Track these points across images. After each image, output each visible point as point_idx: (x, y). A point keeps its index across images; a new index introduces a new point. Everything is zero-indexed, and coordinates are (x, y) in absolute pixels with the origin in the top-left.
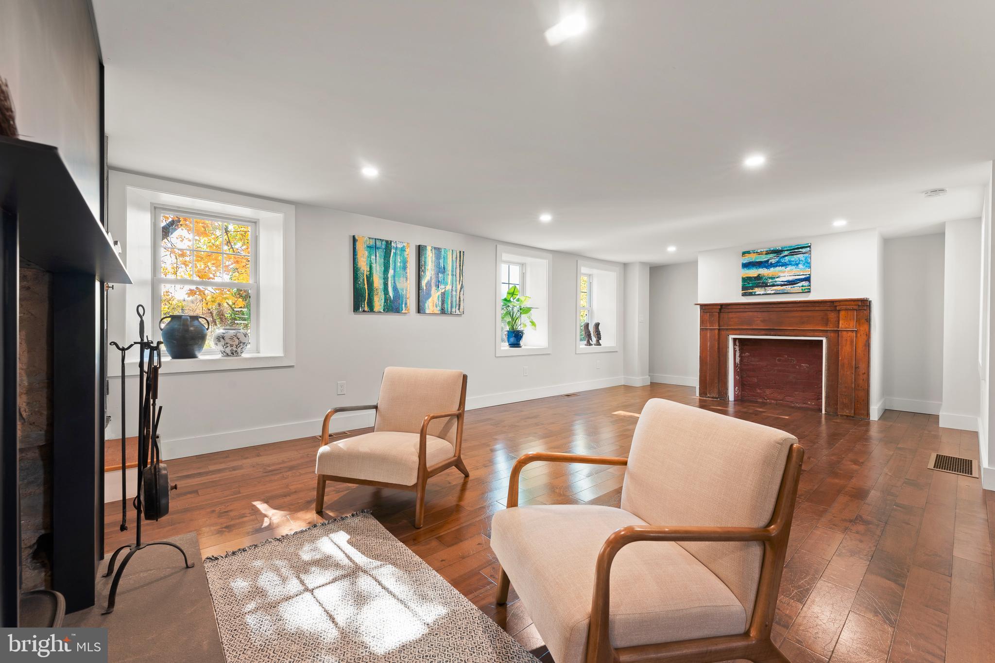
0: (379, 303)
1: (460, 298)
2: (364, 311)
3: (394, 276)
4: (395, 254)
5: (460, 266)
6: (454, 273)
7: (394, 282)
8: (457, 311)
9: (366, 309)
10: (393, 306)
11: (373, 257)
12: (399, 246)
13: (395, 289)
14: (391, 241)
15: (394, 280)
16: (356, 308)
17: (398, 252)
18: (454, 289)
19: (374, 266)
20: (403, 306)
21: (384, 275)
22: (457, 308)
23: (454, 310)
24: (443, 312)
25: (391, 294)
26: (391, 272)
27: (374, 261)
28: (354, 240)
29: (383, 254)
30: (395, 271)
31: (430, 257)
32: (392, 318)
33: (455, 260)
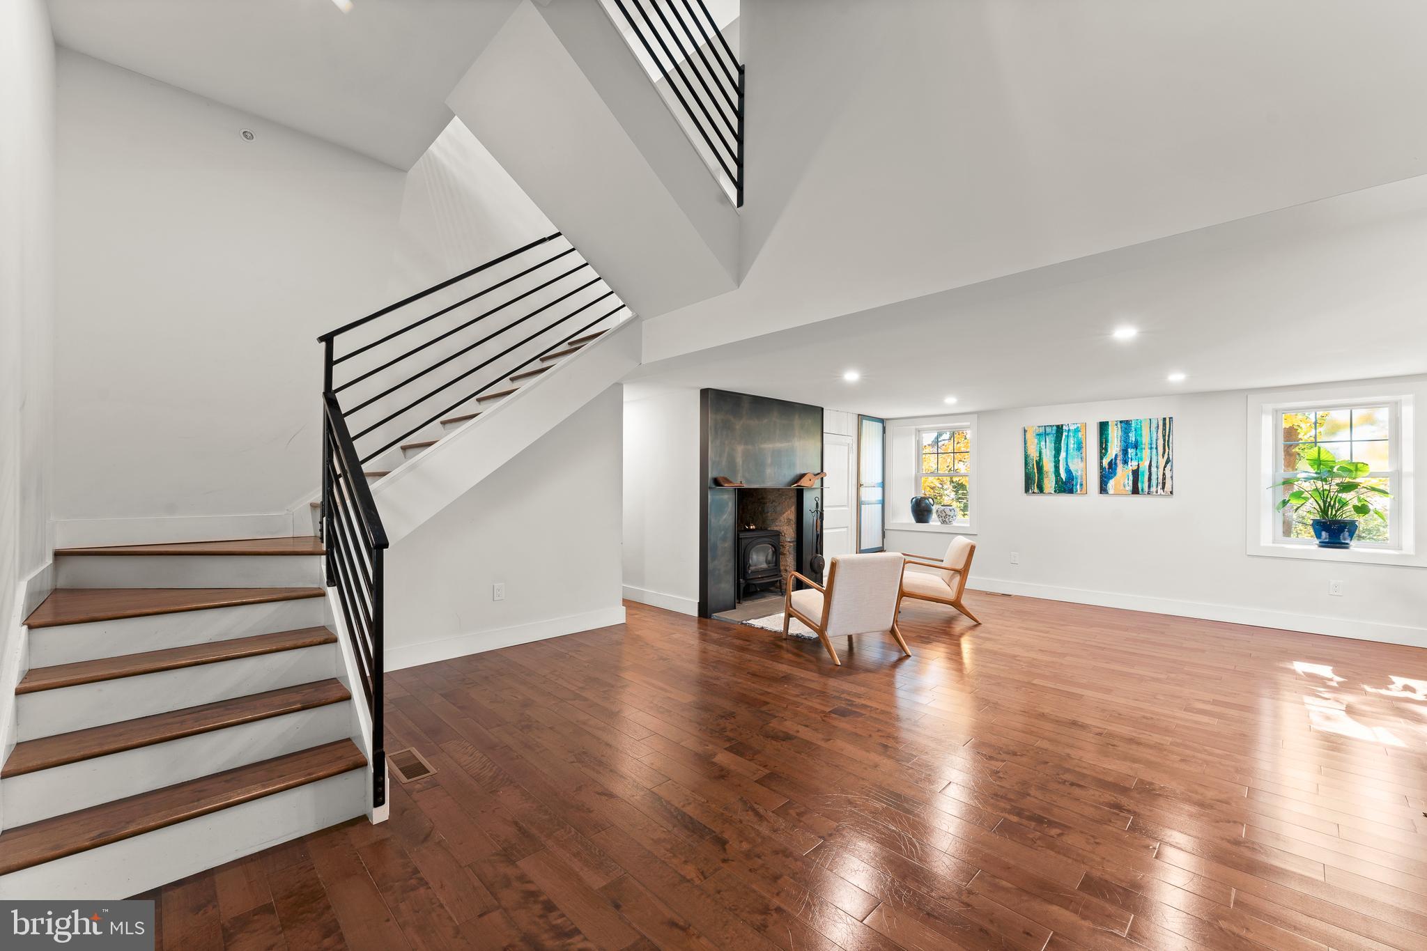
0: (1050, 483)
1: (1164, 474)
2: (1034, 493)
3: (1067, 458)
4: (1068, 436)
5: (1164, 436)
6: (1154, 446)
7: (1067, 464)
8: (1160, 491)
9: (1036, 490)
10: (1066, 486)
11: (1043, 443)
12: (1072, 428)
13: (1068, 471)
14: (1062, 425)
15: (1067, 461)
16: (1027, 491)
17: (1071, 434)
18: (1154, 464)
19: (1043, 451)
20: (1078, 486)
21: (1055, 457)
22: (1160, 486)
23: (1153, 489)
24: (1135, 491)
25: (1063, 475)
26: (1063, 455)
27: (1043, 447)
28: (1025, 431)
29: (1053, 439)
30: (1067, 454)
31: (1115, 435)
32: (1065, 498)
33: (1154, 429)
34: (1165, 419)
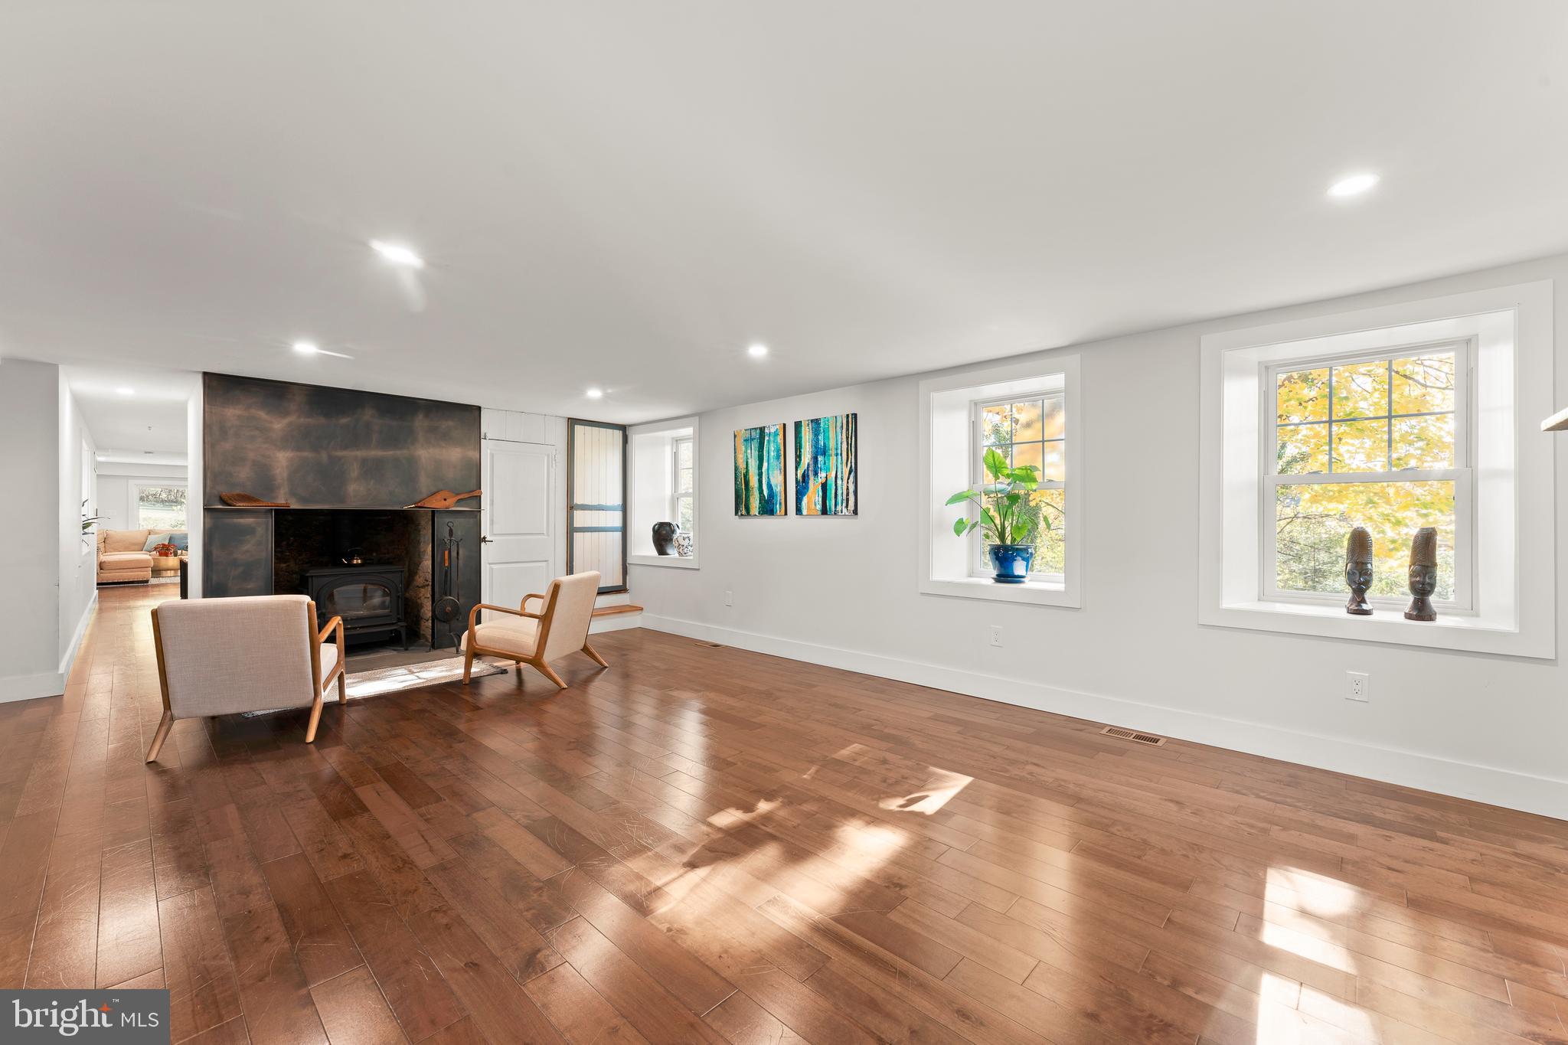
0: (755, 504)
1: (848, 489)
2: (742, 515)
3: (768, 469)
4: (769, 441)
5: (847, 438)
6: (839, 452)
7: (768, 478)
8: (845, 510)
9: (744, 512)
10: (767, 508)
11: (749, 451)
12: (772, 430)
13: (770, 487)
14: (764, 427)
15: (768, 474)
16: (736, 513)
17: (772, 439)
18: (839, 476)
19: (749, 461)
20: (778, 506)
21: (759, 469)
22: (844, 505)
23: (839, 508)
24: (824, 511)
25: (766, 493)
26: (765, 464)
27: (749, 456)
28: (735, 436)
29: (757, 445)
30: (769, 464)
31: (807, 435)
32: (767, 521)
33: (839, 430)
34: (848, 415)
